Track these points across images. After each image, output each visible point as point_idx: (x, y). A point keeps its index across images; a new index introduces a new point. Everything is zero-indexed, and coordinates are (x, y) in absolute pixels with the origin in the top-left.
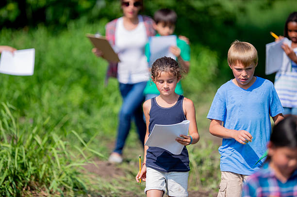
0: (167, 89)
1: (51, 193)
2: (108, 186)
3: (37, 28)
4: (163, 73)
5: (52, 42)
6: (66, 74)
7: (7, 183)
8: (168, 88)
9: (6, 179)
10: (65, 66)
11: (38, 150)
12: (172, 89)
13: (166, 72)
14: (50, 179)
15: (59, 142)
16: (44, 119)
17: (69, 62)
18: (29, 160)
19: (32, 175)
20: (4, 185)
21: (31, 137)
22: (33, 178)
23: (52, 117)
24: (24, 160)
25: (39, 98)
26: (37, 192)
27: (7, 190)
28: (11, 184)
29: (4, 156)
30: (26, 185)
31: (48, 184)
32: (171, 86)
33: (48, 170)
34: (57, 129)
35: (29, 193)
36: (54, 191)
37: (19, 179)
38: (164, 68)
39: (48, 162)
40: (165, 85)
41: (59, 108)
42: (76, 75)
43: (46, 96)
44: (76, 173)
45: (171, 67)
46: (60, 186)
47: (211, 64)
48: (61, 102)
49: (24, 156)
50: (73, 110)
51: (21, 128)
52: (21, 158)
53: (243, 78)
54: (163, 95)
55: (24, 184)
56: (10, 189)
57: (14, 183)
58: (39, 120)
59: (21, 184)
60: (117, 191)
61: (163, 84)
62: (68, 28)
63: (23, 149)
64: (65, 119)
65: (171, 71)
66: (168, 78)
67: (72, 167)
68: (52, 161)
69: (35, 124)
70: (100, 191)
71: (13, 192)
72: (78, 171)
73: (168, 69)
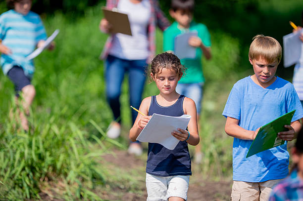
0: (168, 88)
1: (69, 183)
2: (127, 176)
3: (54, 15)
4: (164, 70)
5: (70, 30)
6: (84, 62)
7: (24, 173)
8: (169, 86)
9: (23, 169)
10: (83, 54)
11: (55, 140)
12: (173, 87)
13: (167, 68)
14: (68, 169)
15: (76, 132)
16: (61, 109)
17: (87, 49)
18: (46, 150)
19: (49, 166)
20: (21, 175)
21: (48, 126)
22: (51, 169)
23: (70, 106)
24: (41, 150)
25: (56, 87)
26: (54, 183)
27: (24, 181)
28: (28, 175)
29: (21, 147)
30: (43, 176)
31: (66, 175)
32: (172, 83)
33: (65, 160)
34: (75, 118)
35: (46, 183)
36: (72, 181)
37: (36, 170)
38: (165, 65)
39: (66, 152)
40: (166, 82)
41: (77, 97)
42: (94, 64)
43: (64, 85)
44: (95, 164)
45: (173, 63)
46: (78, 176)
47: (233, 52)
48: (78, 91)
49: (41, 146)
50: (92, 99)
51: (38, 118)
52: (38, 148)
53: (264, 75)
54: (164, 94)
55: (41, 174)
56: (27, 180)
57: (31, 174)
58: (56, 109)
59: (38, 175)
60: (137, 182)
61: (164, 81)
62: (85, 15)
63: (40, 139)
64: (83, 108)
65: (173, 68)
66: (169, 75)
67: (90, 158)
68: (70, 152)
69: (52, 114)
70: (119, 181)
71: (30, 183)
72: (97, 161)
73: (170, 65)
